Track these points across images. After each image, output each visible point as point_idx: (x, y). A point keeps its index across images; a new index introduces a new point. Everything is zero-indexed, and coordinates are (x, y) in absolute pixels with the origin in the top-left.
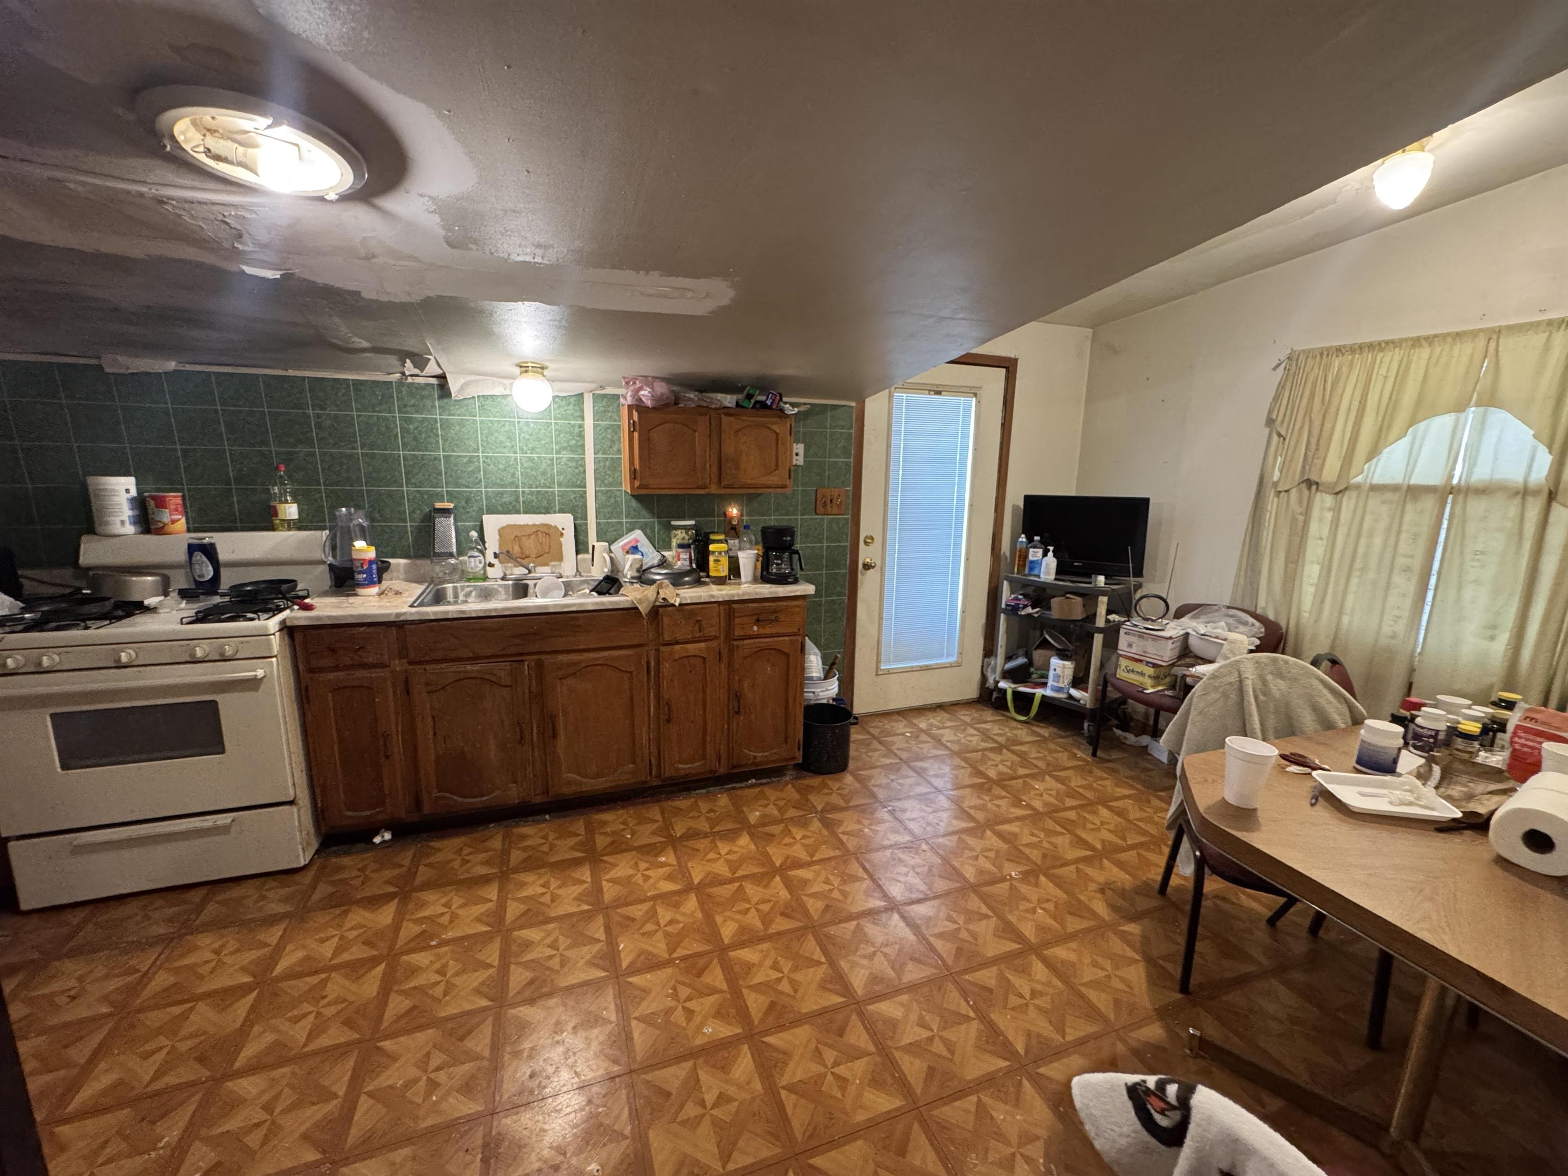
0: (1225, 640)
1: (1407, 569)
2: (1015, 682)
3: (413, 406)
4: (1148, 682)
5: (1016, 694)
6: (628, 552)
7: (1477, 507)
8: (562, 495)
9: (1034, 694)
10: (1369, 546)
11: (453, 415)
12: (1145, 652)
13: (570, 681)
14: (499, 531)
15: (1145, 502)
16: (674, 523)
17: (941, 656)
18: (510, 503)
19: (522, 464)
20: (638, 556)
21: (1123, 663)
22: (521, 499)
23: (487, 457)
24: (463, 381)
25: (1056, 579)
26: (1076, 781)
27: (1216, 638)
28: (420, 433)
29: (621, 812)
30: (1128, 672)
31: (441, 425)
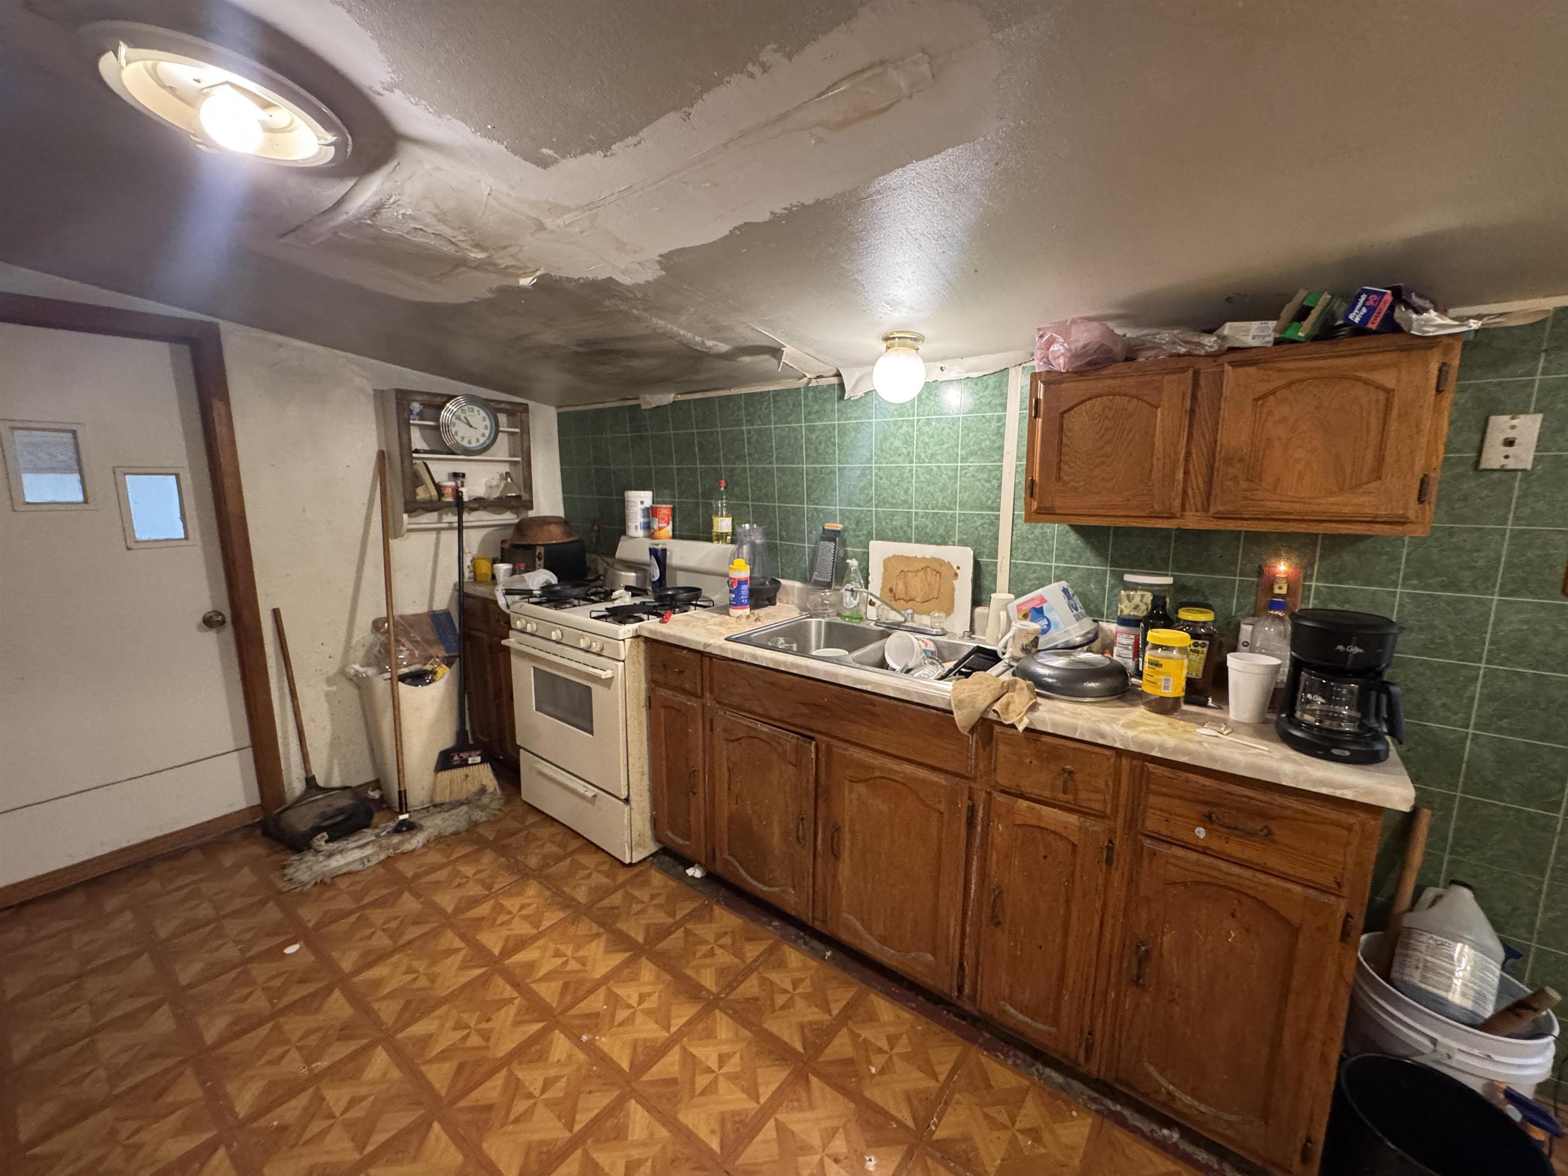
3: (817, 412)
6: (1025, 616)
8: (965, 519)
11: (850, 419)
13: (861, 788)
14: (885, 561)
16: (1128, 578)
18: (901, 528)
19: (918, 477)
20: (1035, 626)
22: (914, 523)
23: (880, 469)
24: (858, 375)
28: (820, 443)
29: (906, 1016)
31: (839, 432)
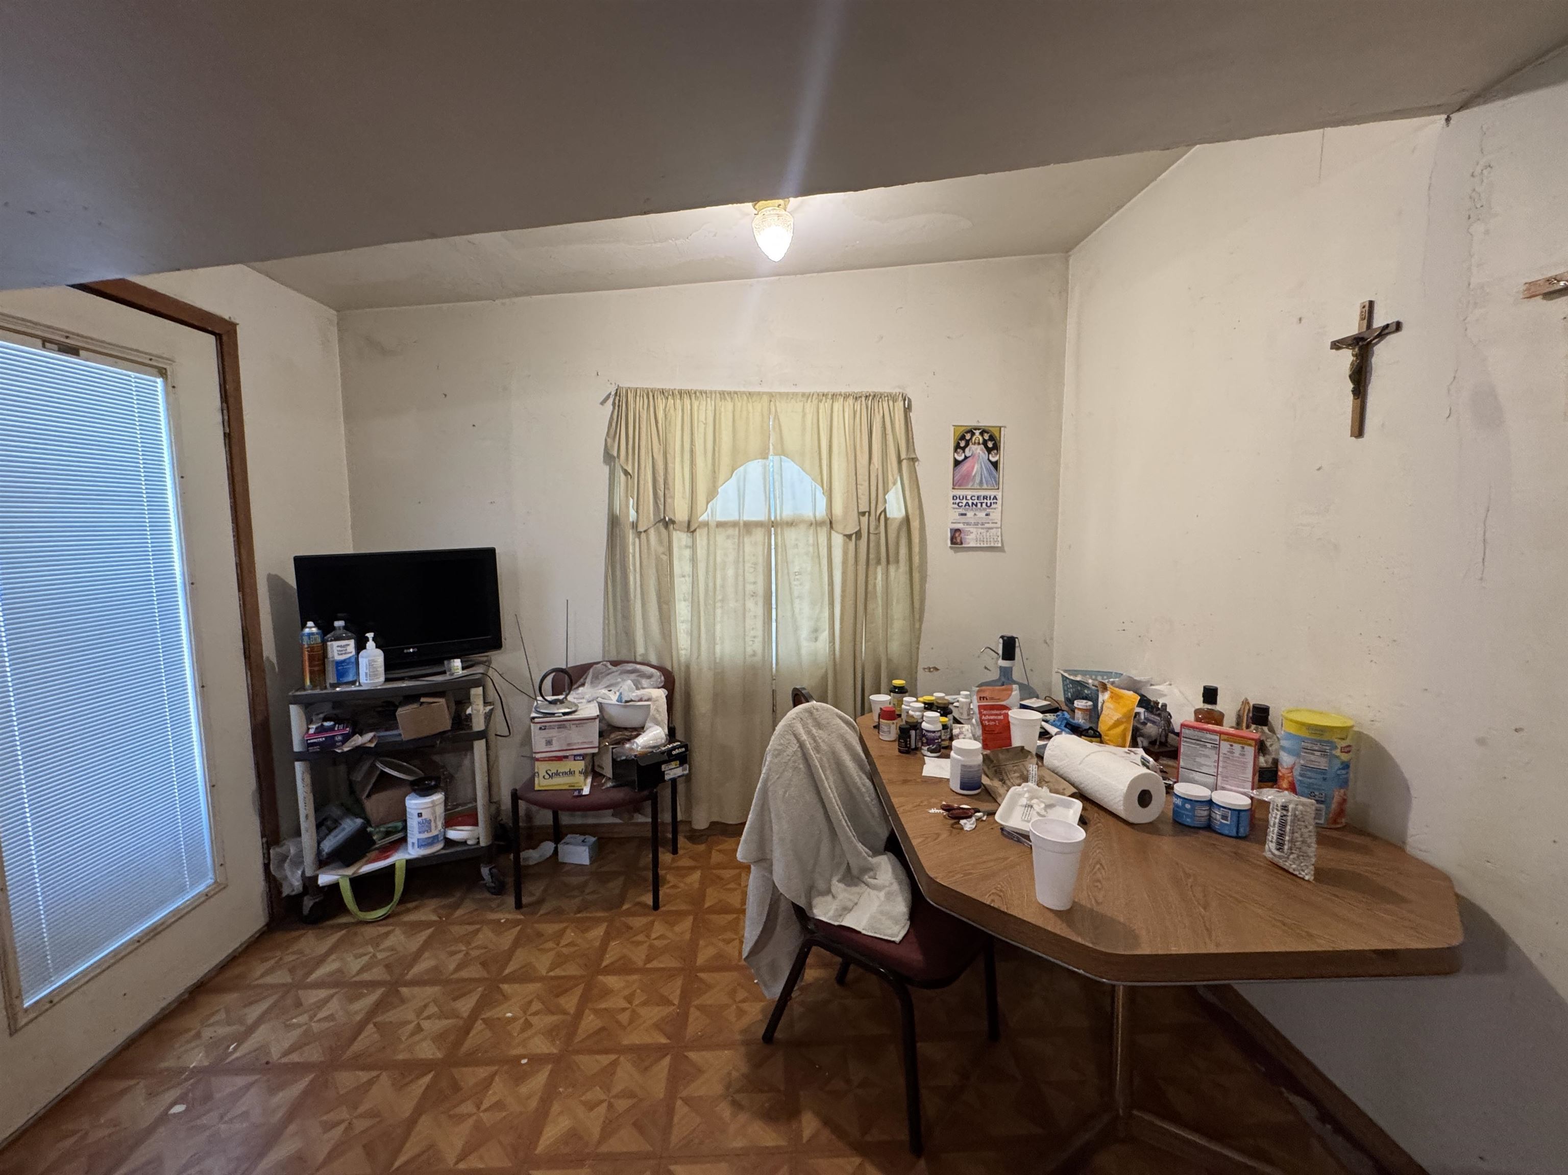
0: (648, 700)
1: (754, 595)
2: (348, 865)
4: (578, 779)
5: (356, 882)
7: (791, 535)
9: (392, 867)
10: (724, 579)
12: (569, 744)
15: (490, 554)
17: (182, 890)
21: (541, 768)
25: (387, 680)
26: (542, 963)
27: (641, 700)
30: (551, 777)
